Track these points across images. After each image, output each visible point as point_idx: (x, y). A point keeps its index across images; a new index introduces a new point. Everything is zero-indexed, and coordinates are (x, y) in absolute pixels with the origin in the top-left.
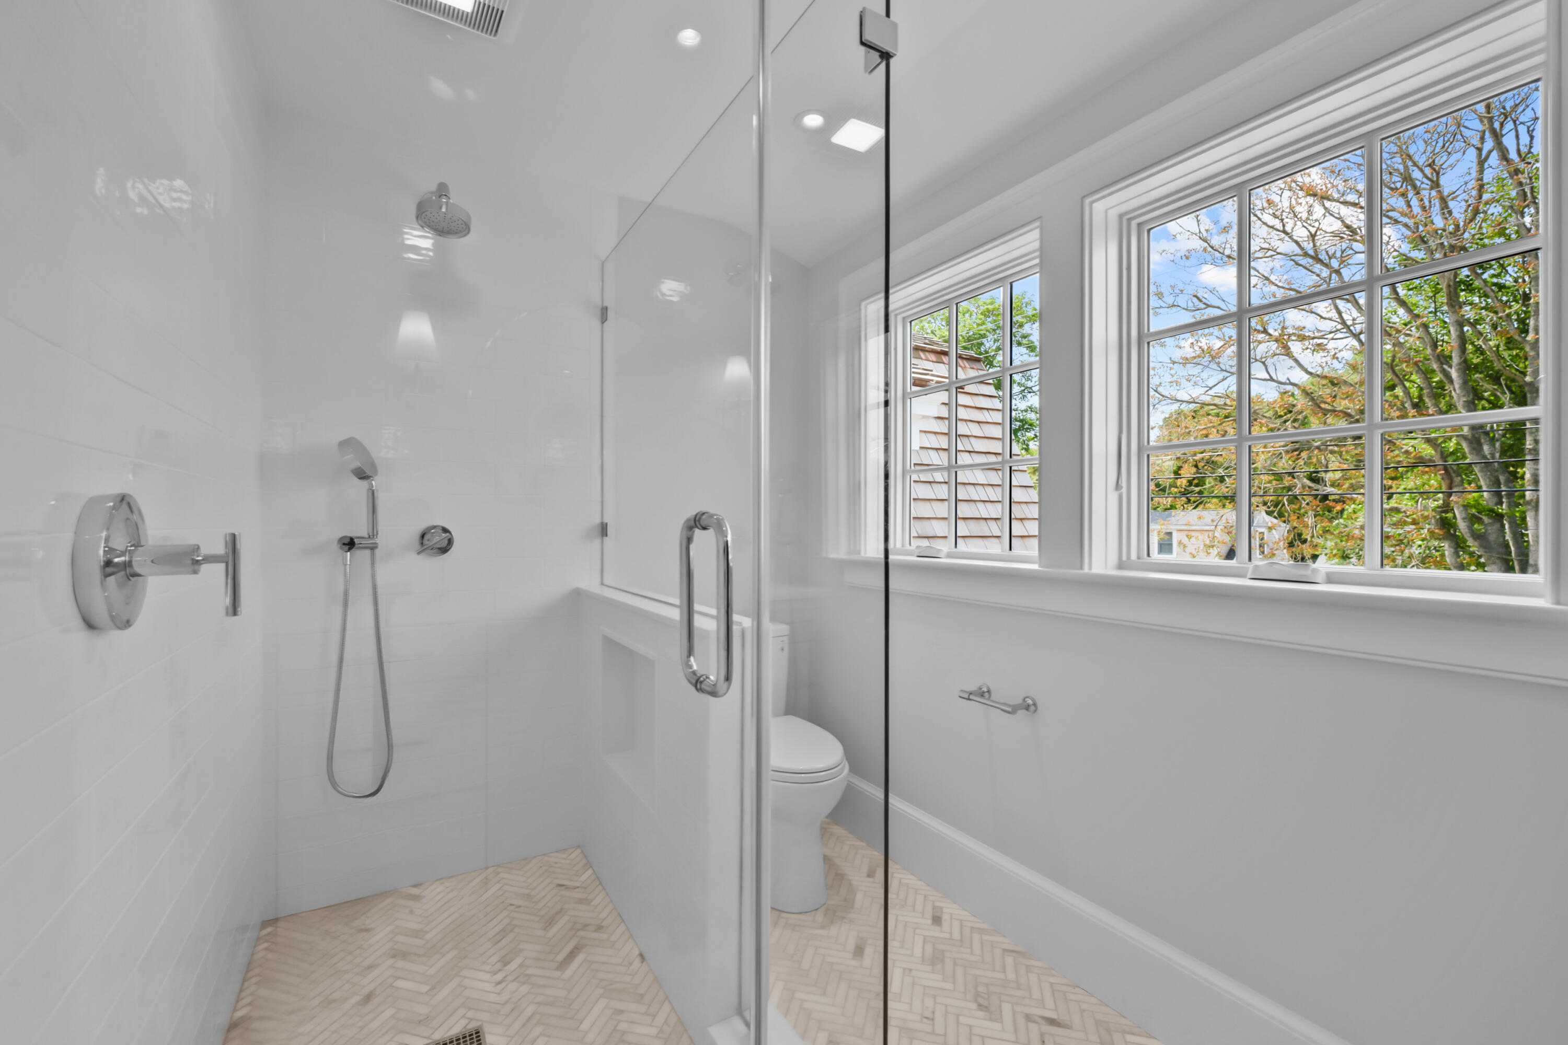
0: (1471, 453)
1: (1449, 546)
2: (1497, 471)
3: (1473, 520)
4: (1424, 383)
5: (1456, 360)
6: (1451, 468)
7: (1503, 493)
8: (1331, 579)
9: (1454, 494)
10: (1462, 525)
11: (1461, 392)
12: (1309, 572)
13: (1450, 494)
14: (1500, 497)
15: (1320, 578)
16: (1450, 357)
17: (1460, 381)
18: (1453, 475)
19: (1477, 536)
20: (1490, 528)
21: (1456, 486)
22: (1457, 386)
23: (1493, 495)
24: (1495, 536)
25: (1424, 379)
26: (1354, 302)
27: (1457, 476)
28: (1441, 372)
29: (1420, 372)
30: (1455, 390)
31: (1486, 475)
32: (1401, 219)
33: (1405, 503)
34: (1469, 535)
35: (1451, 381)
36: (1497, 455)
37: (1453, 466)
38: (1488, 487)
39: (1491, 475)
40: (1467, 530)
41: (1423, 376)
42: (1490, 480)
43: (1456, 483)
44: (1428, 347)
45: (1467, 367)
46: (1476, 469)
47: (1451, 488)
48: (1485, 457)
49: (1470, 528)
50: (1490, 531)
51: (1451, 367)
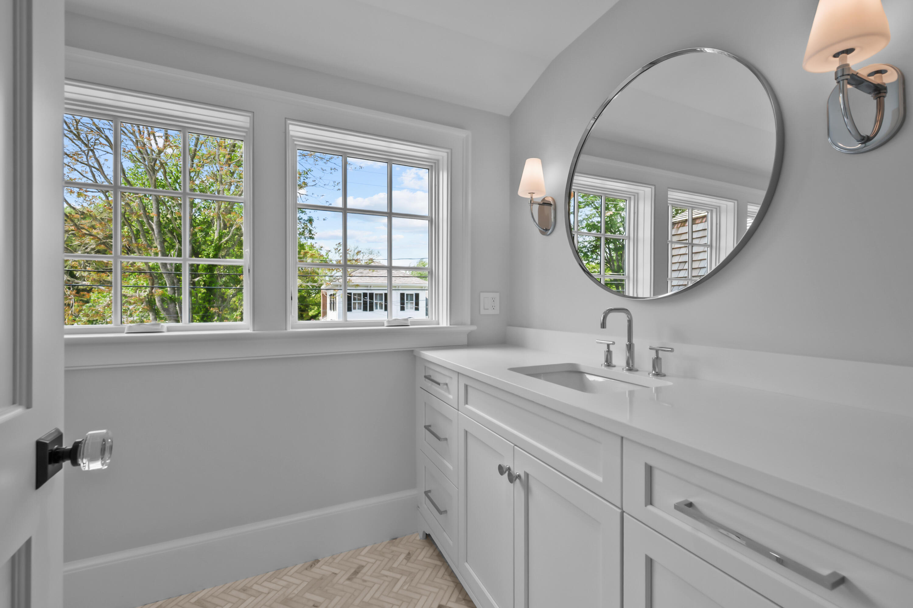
0: (162, 268)
1: (152, 315)
2: (173, 278)
3: (162, 301)
4: (140, 228)
5: (155, 219)
6: (154, 275)
7: (176, 288)
8: (169, 330)
9: (154, 288)
10: (158, 304)
11: (158, 236)
12: (160, 327)
13: (152, 288)
14: (175, 290)
15: (165, 329)
16: (153, 218)
17: (157, 231)
18: (154, 278)
19: (164, 310)
20: (170, 305)
21: (156, 284)
22: (156, 233)
23: (171, 289)
24: (172, 309)
25: (140, 226)
26: (102, 172)
27: (156, 279)
28: (148, 224)
29: (138, 222)
30: (154, 234)
31: (169, 279)
32: (129, 134)
33: (129, 292)
34: (161, 309)
35: (153, 230)
36: (173, 270)
37: (154, 274)
38: (169, 285)
39: (171, 279)
40: (160, 307)
41: (140, 224)
42: (170, 282)
43: (155, 283)
44: (141, 209)
45: (159, 224)
46: (164, 276)
47: (153, 285)
48: (168, 270)
49: (162, 306)
50: (170, 307)
51: (153, 222)
